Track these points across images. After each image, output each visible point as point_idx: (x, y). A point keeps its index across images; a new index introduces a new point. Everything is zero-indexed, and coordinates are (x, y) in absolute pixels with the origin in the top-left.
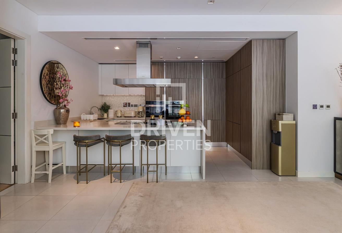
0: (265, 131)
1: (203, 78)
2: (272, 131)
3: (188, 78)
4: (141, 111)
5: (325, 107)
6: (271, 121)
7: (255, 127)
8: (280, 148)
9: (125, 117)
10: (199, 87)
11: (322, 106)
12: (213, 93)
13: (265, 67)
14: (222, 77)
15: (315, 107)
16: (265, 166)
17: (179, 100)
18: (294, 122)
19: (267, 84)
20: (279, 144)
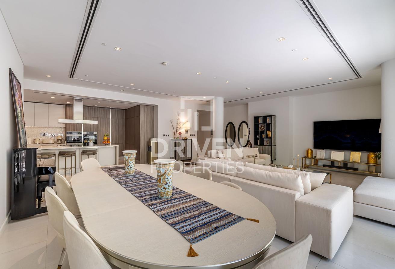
0: (145, 146)
1: (110, 118)
2: (148, 146)
3: (100, 117)
4: (60, 139)
5: (168, 135)
6: (148, 142)
7: (141, 145)
8: (151, 152)
9: (44, 144)
10: (108, 123)
11: (166, 135)
12: (117, 128)
13: (145, 118)
14: (123, 118)
15: (164, 135)
16: (146, 162)
17: (94, 131)
18: (157, 142)
19: (146, 126)
20: (151, 151)
